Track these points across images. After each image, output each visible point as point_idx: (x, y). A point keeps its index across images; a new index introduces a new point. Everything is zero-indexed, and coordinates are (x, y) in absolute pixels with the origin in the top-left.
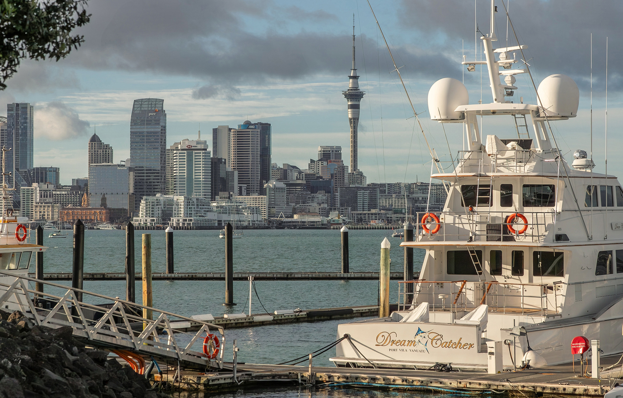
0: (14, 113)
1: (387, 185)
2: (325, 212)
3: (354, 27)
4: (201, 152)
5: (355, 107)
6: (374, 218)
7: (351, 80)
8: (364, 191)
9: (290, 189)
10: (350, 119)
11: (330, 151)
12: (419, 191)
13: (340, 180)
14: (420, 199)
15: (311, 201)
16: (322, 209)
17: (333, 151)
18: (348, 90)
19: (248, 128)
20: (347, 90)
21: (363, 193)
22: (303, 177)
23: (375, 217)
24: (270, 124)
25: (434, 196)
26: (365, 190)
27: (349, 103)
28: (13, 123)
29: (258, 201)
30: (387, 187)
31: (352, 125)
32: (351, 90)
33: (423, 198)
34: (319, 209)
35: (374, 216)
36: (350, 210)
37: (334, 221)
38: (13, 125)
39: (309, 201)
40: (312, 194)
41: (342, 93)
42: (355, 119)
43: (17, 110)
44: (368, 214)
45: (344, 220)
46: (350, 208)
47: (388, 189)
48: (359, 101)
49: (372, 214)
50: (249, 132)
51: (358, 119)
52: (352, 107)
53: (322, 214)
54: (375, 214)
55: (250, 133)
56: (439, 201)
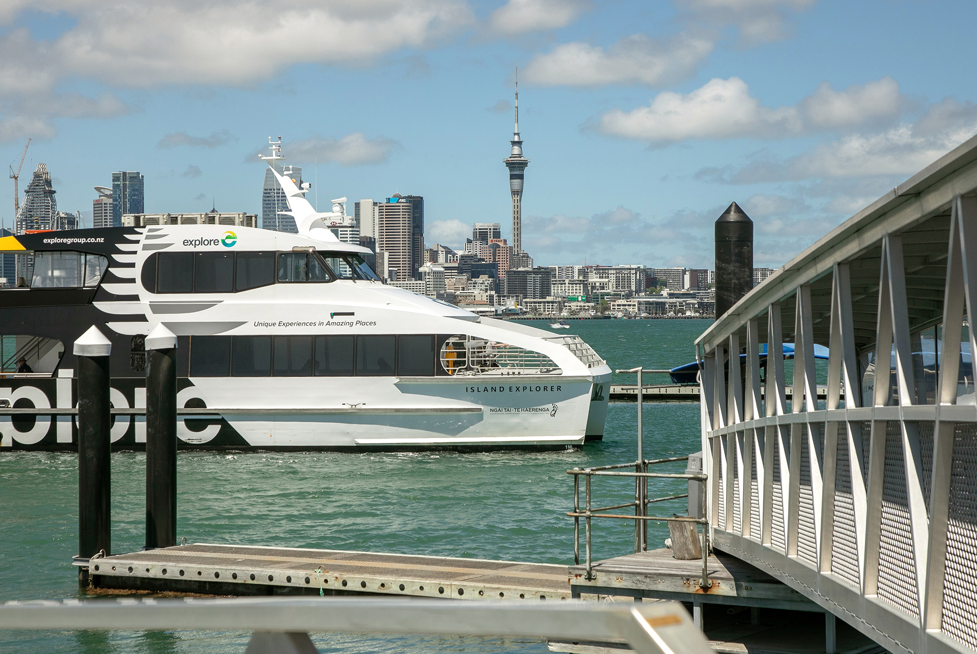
0: (121, 183)
1: (557, 269)
3: (517, 84)
4: (349, 229)
5: (518, 177)
7: (514, 146)
9: (451, 273)
10: (512, 192)
11: (487, 229)
12: (595, 276)
13: (503, 262)
14: (598, 284)
15: (472, 288)
16: (490, 297)
17: (490, 229)
19: (398, 202)
20: (509, 158)
21: (534, 277)
22: (457, 260)
24: (422, 198)
25: (612, 281)
26: (536, 275)
27: (511, 173)
28: (119, 195)
29: (418, 287)
30: (557, 271)
31: (515, 198)
32: (514, 157)
33: (600, 284)
34: (487, 296)
35: (551, 304)
36: (521, 298)
37: (509, 311)
38: (120, 198)
39: (470, 288)
40: (474, 279)
41: (503, 161)
42: (518, 192)
43: (124, 180)
44: (544, 302)
45: (521, 310)
46: (521, 295)
48: (523, 170)
49: (548, 302)
50: (400, 206)
51: (522, 192)
52: (514, 177)
53: (490, 302)
54: (553, 302)
55: (401, 208)
56: (619, 287)
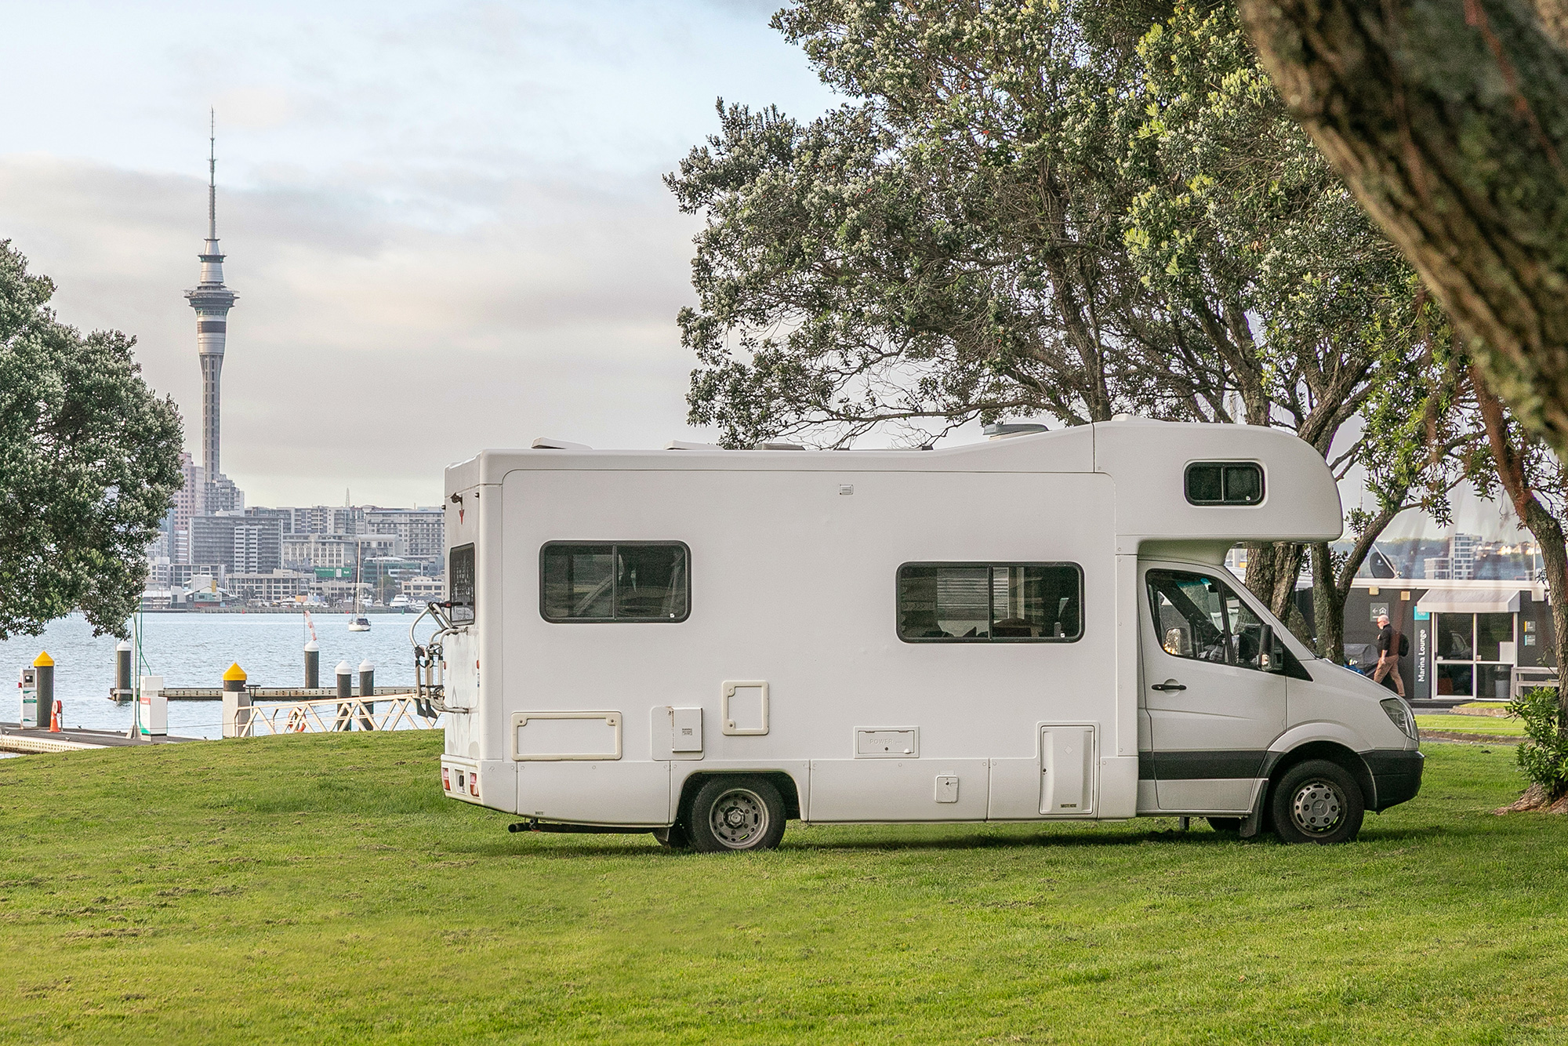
1: (293, 513)
2: (165, 574)
3: (212, 140)
5: (214, 328)
6: (282, 590)
7: (205, 264)
8: (248, 527)
10: (203, 356)
12: (370, 527)
13: (185, 501)
14: (374, 545)
16: (160, 569)
18: (199, 288)
20: (195, 289)
21: (247, 530)
23: (285, 587)
25: (403, 538)
26: (251, 525)
27: (201, 319)
30: (293, 517)
31: (208, 371)
32: (206, 288)
33: (380, 544)
34: (154, 567)
35: (282, 585)
36: (223, 572)
37: (201, 597)
41: (185, 295)
42: (213, 356)
44: (269, 580)
45: (224, 595)
46: (223, 566)
47: (296, 520)
48: (224, 314)
49: (277, 581)
51: (222, 357)
52: (207, 327)
53: (160, 579)
54: (285, 581)
56: (417, 550)
